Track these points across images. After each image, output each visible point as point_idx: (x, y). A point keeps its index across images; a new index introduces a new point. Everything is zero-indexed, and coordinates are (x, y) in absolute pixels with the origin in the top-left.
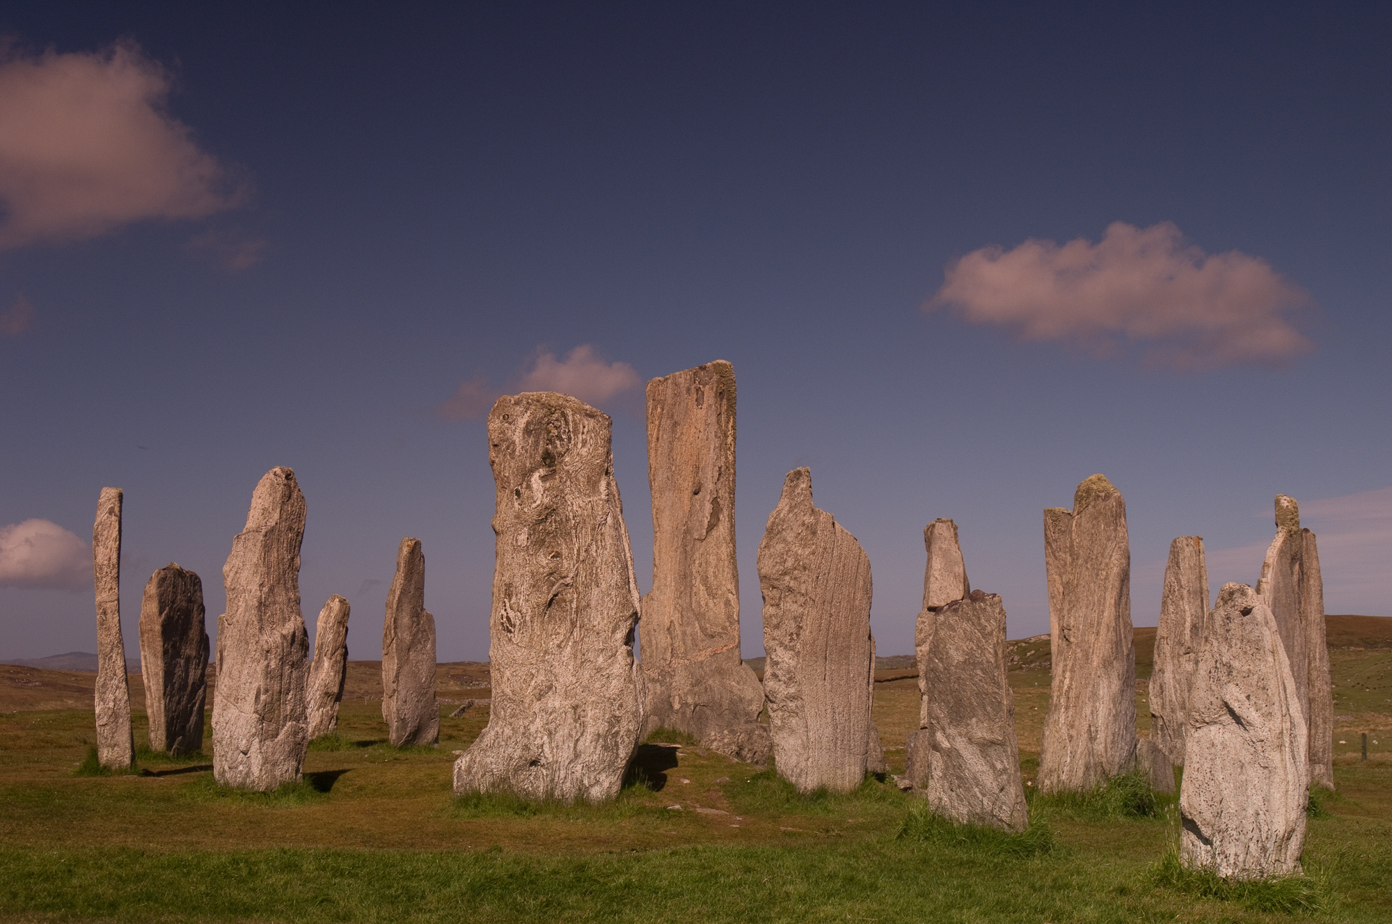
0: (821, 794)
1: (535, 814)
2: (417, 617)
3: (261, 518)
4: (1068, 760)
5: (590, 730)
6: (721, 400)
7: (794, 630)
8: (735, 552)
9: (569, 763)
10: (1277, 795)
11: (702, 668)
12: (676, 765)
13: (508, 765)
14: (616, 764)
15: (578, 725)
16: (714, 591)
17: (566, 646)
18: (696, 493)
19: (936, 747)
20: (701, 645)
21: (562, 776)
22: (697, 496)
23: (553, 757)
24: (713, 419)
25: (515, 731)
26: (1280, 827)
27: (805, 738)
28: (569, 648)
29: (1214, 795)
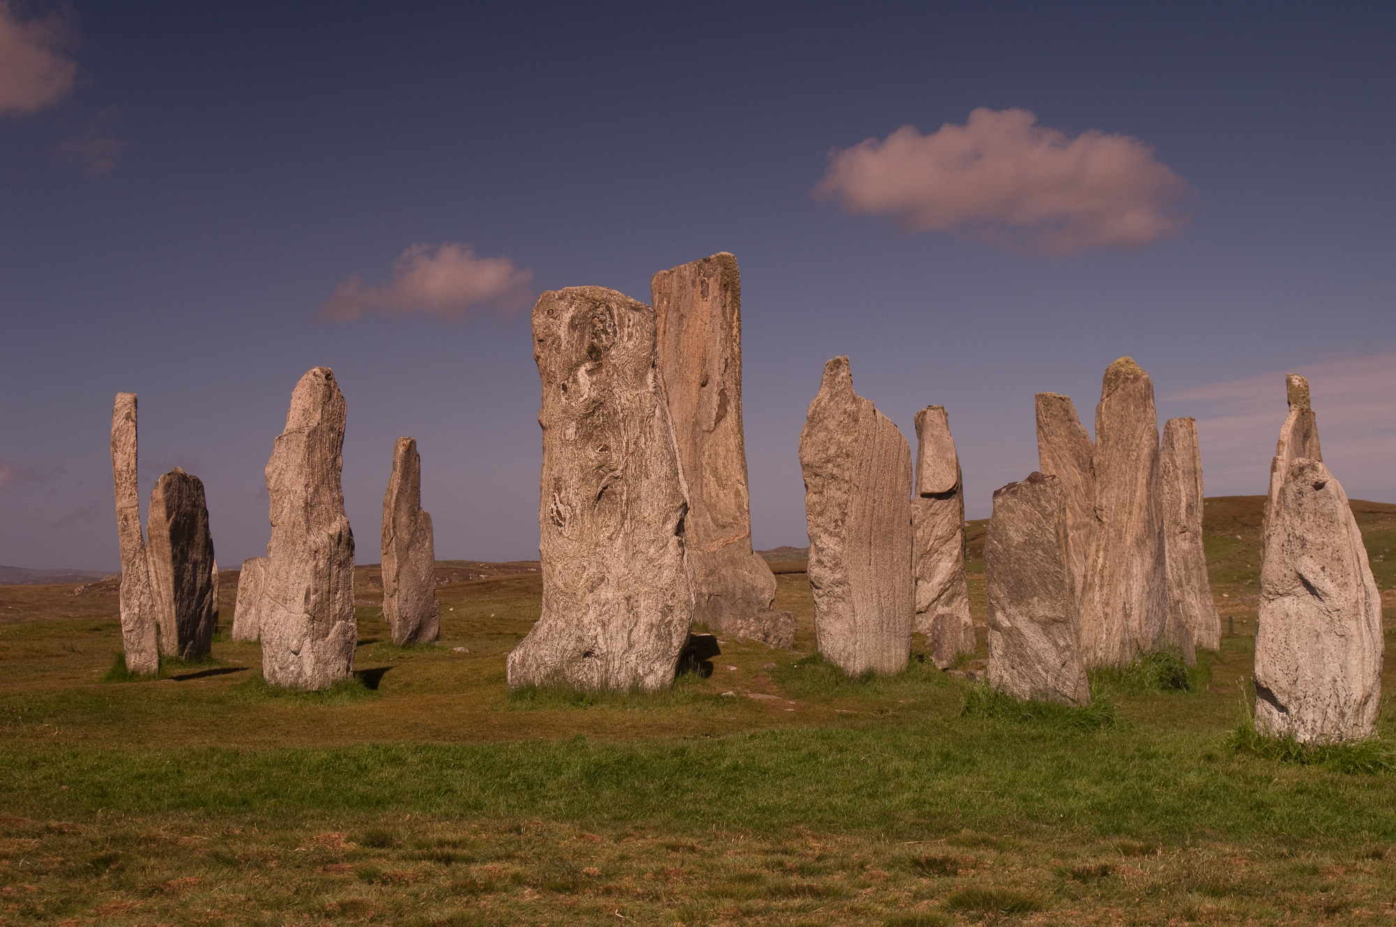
0: (869, 676)
1: (591, 704)
2: (415, 515)
3: (302, 418)
4: (1104, 638)
5: (644, 620)
6: (726, 291)
7: (838, 517)
8: (742, 442)
9: (624, 653)
10: (1354, 662)
11: (715, 558)
12: (719, 653)
13: (563, 656)
14: (670, 653)
15: (631, 615)
16: (724, 482)
17: (618, 536)
18: (703, 385)
19: (996, 627)
20: (713, 536)
21: (617, 666)
22: (704, 388)
23: (607, 647)
24: (718, 311)
25: (568, 623)
26: (1357, 694)
27: (852, 622)
28: (620, 540)
29: (1289, 664)
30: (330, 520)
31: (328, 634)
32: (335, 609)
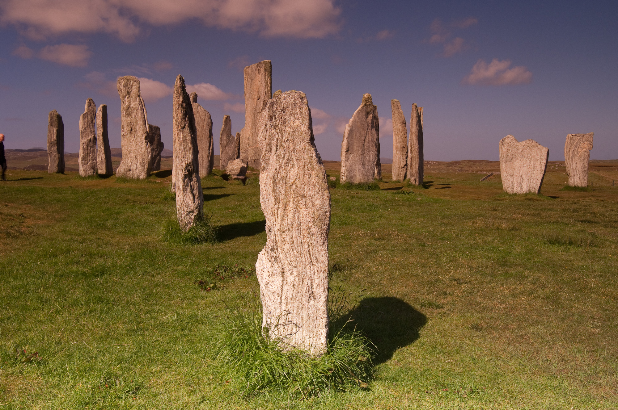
6: (266, 72)
9: (136, 170)
13: (125, 171)
14: (145, 170)
15: (136, 160)
21: (134, 173)
22: (259, 100)
23: (133, 169)
24: (263, 77)
30: (89, 136)
31: (87, 164)
32: (89, 158)
